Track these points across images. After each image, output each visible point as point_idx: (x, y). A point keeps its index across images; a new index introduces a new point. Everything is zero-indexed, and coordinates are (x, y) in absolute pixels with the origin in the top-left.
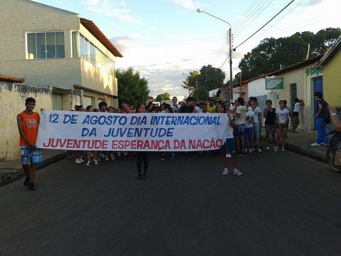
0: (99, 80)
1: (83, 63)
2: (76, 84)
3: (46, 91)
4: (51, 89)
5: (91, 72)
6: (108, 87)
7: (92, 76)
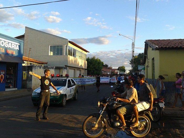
0: (77, 63)
1: (69, 57)
2: (66, 65)
3: (53, 68)
4: (54, 67)
5: (72, 61)
6: (81, 65)
7: (73, 62)
